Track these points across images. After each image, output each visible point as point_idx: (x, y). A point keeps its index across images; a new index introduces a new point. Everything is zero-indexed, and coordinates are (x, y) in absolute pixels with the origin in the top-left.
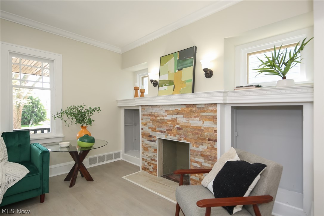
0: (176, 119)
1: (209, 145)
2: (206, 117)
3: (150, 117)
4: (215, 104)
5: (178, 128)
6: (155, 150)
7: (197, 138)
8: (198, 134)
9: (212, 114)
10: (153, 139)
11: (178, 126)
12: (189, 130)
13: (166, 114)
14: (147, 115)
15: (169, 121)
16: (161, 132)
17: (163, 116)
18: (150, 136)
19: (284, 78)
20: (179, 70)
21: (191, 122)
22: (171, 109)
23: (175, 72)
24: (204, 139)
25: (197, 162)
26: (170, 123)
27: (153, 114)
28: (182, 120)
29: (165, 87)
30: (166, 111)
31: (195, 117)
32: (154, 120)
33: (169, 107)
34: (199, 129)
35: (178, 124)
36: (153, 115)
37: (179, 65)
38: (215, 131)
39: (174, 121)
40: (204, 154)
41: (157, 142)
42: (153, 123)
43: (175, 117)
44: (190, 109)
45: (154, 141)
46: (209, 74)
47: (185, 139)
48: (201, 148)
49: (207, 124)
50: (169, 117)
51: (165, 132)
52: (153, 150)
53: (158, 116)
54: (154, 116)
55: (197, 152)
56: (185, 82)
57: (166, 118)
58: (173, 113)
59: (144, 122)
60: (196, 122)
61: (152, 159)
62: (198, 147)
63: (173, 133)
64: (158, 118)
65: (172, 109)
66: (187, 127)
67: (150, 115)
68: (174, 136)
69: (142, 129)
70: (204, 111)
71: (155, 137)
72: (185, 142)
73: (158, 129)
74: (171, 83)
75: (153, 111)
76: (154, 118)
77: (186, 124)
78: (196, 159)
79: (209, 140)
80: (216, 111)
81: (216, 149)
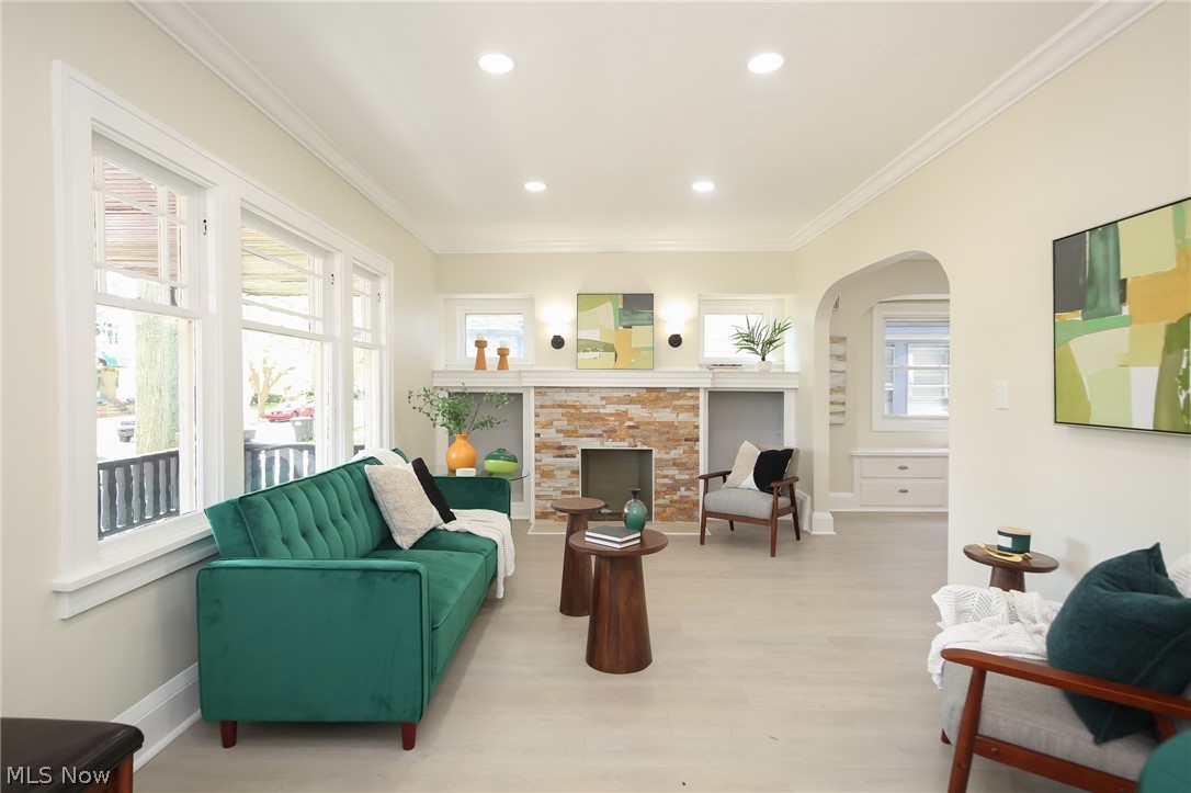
0: (626, 412)
1: (686, 448)
2: (682, 406)
3: (560, 410)
4: (698, 389)
5: (630, 427)
6: (575, 472)
7: (667, 440)
8: (668, 432)
9: (691, 402)
10: (568, 452)
11: (631, 424)
12: (652, 427)
13: (603, 403)
14: (553, 407)
15: (611, 415)
16: (592, 436)
17: (595, 407)
18: (561, 448)
19: (763, 359)
20: (625, 327)
21: (655, 415)
22: (616, 394)
23: (617, 329)
24: (679, 440)
25: (666, 477)
26: (613, 418)
27: (568, 403)
28: (637, 412)
29: (596, 354)
30: (602, 398)
31: (664, 407)
32: (572, 415)
33: (610, 390)
34: (670, 425)
35: (631, 419)
36: (569, 407)
37: (625, 318)
38: (697, 427)
39: (621, 415)
40: (678, 461)
41: (579, 456)
42: (568, 420)
43: (623, 408)
44: (654, 394)
45: (573, 456)
46: (675, 341)
47: (643, 444)
48: (674, 454)
49: (684, 417)
50: (610, 409)
51: (600, 436)
52: (569, 473)
53: (585, 407)
54: (574, 407)
55: (668, 460)
56: (638, 350)
57: (602, 411)
58: (620, 401)
59: (542, 419)
60: (665, 415)
61: (564, 493)
62: (668, 453)
63: (618, 436)
64: (584, 411)
65: (620, 394)
66: (648, 423)
67: (560, 406)
68: (622, 440)
69: (537, 435)
70: (680, 398)
71: (574, 447)
72: (645, 448)
73: (581, 432)
74: (608, 348)
75: (571, 398)
76: (572, 411)
77: (648, 420)
78: (665, 473)
79: (686, 440)
80: (698, 398)
81: (697, 452)
